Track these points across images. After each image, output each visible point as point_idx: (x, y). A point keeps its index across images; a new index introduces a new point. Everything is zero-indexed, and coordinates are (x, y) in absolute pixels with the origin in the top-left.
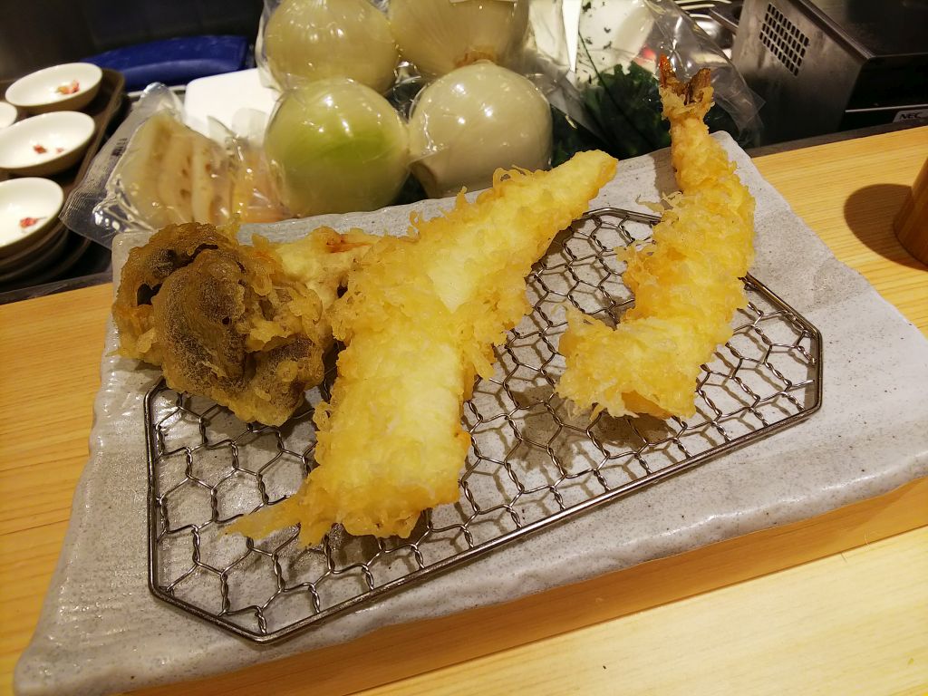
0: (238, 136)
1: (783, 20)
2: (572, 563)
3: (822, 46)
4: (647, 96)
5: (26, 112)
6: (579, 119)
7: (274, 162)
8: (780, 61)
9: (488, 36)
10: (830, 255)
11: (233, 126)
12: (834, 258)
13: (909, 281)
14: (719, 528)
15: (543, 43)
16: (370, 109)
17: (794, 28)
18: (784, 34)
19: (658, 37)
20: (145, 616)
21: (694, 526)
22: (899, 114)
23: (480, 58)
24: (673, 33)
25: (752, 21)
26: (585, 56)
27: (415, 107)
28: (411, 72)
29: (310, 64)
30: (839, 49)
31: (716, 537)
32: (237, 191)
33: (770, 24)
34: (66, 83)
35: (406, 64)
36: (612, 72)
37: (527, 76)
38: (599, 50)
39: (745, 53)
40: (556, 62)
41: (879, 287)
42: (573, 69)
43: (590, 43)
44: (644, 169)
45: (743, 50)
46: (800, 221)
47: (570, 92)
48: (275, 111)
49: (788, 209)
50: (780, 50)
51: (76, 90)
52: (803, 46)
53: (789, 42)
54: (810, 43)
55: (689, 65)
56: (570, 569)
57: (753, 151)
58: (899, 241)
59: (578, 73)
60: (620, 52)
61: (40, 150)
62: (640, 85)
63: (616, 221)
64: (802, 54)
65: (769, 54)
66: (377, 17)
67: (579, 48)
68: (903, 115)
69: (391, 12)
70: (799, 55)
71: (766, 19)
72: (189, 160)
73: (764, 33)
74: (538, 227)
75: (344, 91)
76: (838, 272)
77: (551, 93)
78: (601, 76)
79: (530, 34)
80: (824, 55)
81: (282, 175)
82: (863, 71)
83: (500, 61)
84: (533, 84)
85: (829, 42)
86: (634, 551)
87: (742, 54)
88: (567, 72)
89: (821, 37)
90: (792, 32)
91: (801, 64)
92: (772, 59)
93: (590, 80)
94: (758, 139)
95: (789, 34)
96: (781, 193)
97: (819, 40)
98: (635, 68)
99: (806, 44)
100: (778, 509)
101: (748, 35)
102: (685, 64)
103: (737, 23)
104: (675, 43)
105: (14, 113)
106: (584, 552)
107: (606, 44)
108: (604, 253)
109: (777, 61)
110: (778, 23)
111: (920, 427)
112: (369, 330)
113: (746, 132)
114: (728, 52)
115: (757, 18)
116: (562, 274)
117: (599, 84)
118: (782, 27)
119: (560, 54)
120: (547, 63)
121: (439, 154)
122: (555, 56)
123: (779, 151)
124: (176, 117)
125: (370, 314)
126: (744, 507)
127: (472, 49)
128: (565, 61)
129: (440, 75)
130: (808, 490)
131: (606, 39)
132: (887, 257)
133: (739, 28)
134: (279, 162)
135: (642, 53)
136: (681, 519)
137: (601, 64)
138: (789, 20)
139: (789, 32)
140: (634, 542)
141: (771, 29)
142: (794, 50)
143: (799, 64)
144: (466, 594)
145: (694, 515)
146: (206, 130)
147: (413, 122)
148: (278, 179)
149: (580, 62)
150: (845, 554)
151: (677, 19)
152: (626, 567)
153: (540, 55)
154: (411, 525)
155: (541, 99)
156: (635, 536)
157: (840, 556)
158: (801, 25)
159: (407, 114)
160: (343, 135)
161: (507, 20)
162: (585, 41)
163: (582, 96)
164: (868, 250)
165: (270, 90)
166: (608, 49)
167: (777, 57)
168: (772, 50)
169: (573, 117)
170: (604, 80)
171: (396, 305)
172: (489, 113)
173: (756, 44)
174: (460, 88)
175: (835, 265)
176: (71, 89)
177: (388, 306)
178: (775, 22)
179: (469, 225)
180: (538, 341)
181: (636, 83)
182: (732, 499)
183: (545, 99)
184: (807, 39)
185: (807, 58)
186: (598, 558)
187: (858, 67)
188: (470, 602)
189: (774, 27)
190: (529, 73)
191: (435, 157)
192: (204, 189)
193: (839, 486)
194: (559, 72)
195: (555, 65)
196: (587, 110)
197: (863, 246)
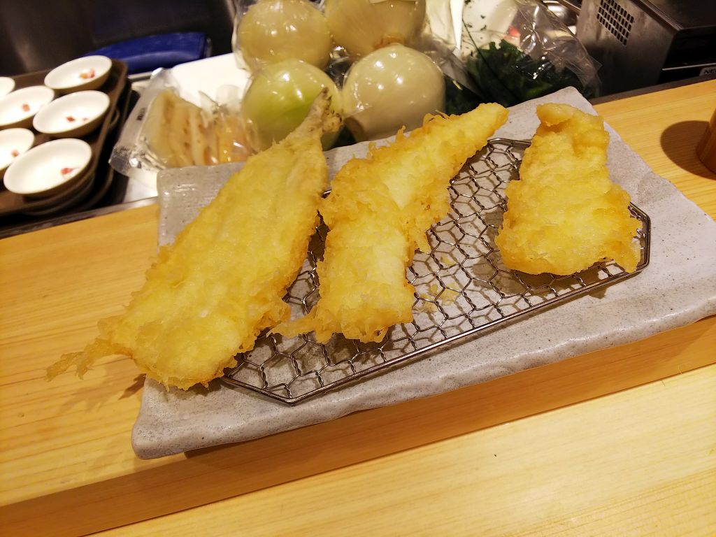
0: (219, 105)
1: (614, 4)
2: (476, 370)
3: (644, 23)
4: (515, 64)
5: (60, 93)
6: (464, 83)
7: (250, 122)
8: (613, 35)
9: (398, 25)
10: (649, 170)
11: (217, 97)
12: (652, 172)
13: (708, 188)
14: (574, 347)
15: (436, 29)
16: (315, 81)
17: (622, 9)
18: (615, 14)
19: (521, 22)
20: (206, 404)
21: (557, 346)
22: (703, 70)
23: (392, 42)
24: (532, 18)
25: (591, 6)
26: (467, 36)
27: (346, 79)
28: (341, 54)
29: (272, 51)
30: (656, 24)
31: (572, 353)
32: (222, 142)
33: (604, 7)
34: (86, 71)
35: (339, 49)
36: (488, 48)
37: (426, 52)
38: (477, 31)
39: (587, 30)
40: (446, 42)
41: (686, 193)
42: (458, 47)
43: (471, 27)
44: (515, 116)
45: (585, 27)
46: (628, 147)
47: (457, 63)
48: (249, 86)
49: (619, 139)
50: (612, 26)
51: (93, 76)
52: (629, 23)
53: (619, 20)
54: (634, 20)
55: (545, 40)
56: (475, 374)
57: (593, 100)
58: (700, 160)
59: (462, 49)
60: (492, 33)
61: (71, 119)
62: (510, 56)
63: (504, 148)
64: (629, 29)
65: (604, 30)
66: (317, 15)
67: (463, 31)
68: (706, 71)
69: (327, 12)
70: (626, 29)
71: (602, 4)
72: (188, 123)
73: (600, 14)
74: (455, 155)
75: (297, 69)
76: (655, 181)
77: (443, 64)
78: (479, 51)
79: (427, 24)
80: (646, 29)
81: (256, 129)
82: (675, 39)
83: (406, 43)
84: (430, 59)
85: (649, 19)
86: (517, 362)
87: (584, 30)
88: (454, 49)
89: (642, 15)
90: (621, 13)
91: (629, 37)
92: (607, 33)
93: (472, 54)
94: (597, 92)
95: (619, 14)
96: (615, 129)
97: (641, 18)
98: (504, 44)
99: (632, 21)
100: (613, 335)
101: (588, 16)
102: (542, 40)
103: (580, 7)
104: (534, 26)
105: (52, 94)
106: (484, 363)
107: (483, 27)
108: (497, 169)
109: (611, 35)
110: (610, 6)
111: (711, 281)
112: (347, 219)
113: (588, 88)
114: (573, 29)
115: (595, 4)
116: (467, 184)
117: (477, 56)
118: (613, 9)
119: (449, 37)
120: (439, 43)
121: (366, 110)
122: (445, 38)
123: (613, 100)
124: (176, 92)
125: (348, 209)
126: (590, 334)
127: (386, 35)
128: (452, 41)
129: (363, 55)
130: (634, 322)
131: (482, 23)
132: (691, 172)
133: (582, 10)
134: (253, 120)
135: (509, 32)
136: (548, 342)
137: (478, 42)
138: (619, 4)
139: (619, 13)
140: (517, 356)
141: (606, 11)
142: (623, 26)
143: (627, 36)
144: (408, 389)
145: (557, 339)
146: (197, 101)
147: (346, 88)
148: (252, 133)
149: (464, 41)
150: (665, 381)
151: (535, 7)
152: (512, 373)
153: (434, 38)
154: (383, 334)
155: (438, 70)
156: (518, 352)
157: (660, 382)
158: (628, 7)
159: (341, 84)
160: (297, 101)
161: (411, 14)
162: (467, 26)
163: (465, 66)
164: (677, 167)
165: (244, 71)
166: (484, 31)
167: (610, 31)
168: (606, 26)
169: (459, 82)
170: (482, 53)
171: (364, 203)
172: (400, 81)
173: (594, 23)
174: (379, 64)
175: (653, 176)
176: (90, 75)
177: (359, 203)
178: (608, 6)
179: (408, 152)
180: (453, 227)
181: (506, 54)
182: (582, 329)
183: (440, 70)
184: (632, 18)
185: (633, 32)
186: (493, 367)
187: (671, 37)
188: (410, 395)
189: (607, 9)
190: (427, 50)
191: (363, 113)
192: (199, 142)
193: (655, 320)
194: (448, 50)
195: (445, 45)
196: (469, 76)
197: (675, 165)
